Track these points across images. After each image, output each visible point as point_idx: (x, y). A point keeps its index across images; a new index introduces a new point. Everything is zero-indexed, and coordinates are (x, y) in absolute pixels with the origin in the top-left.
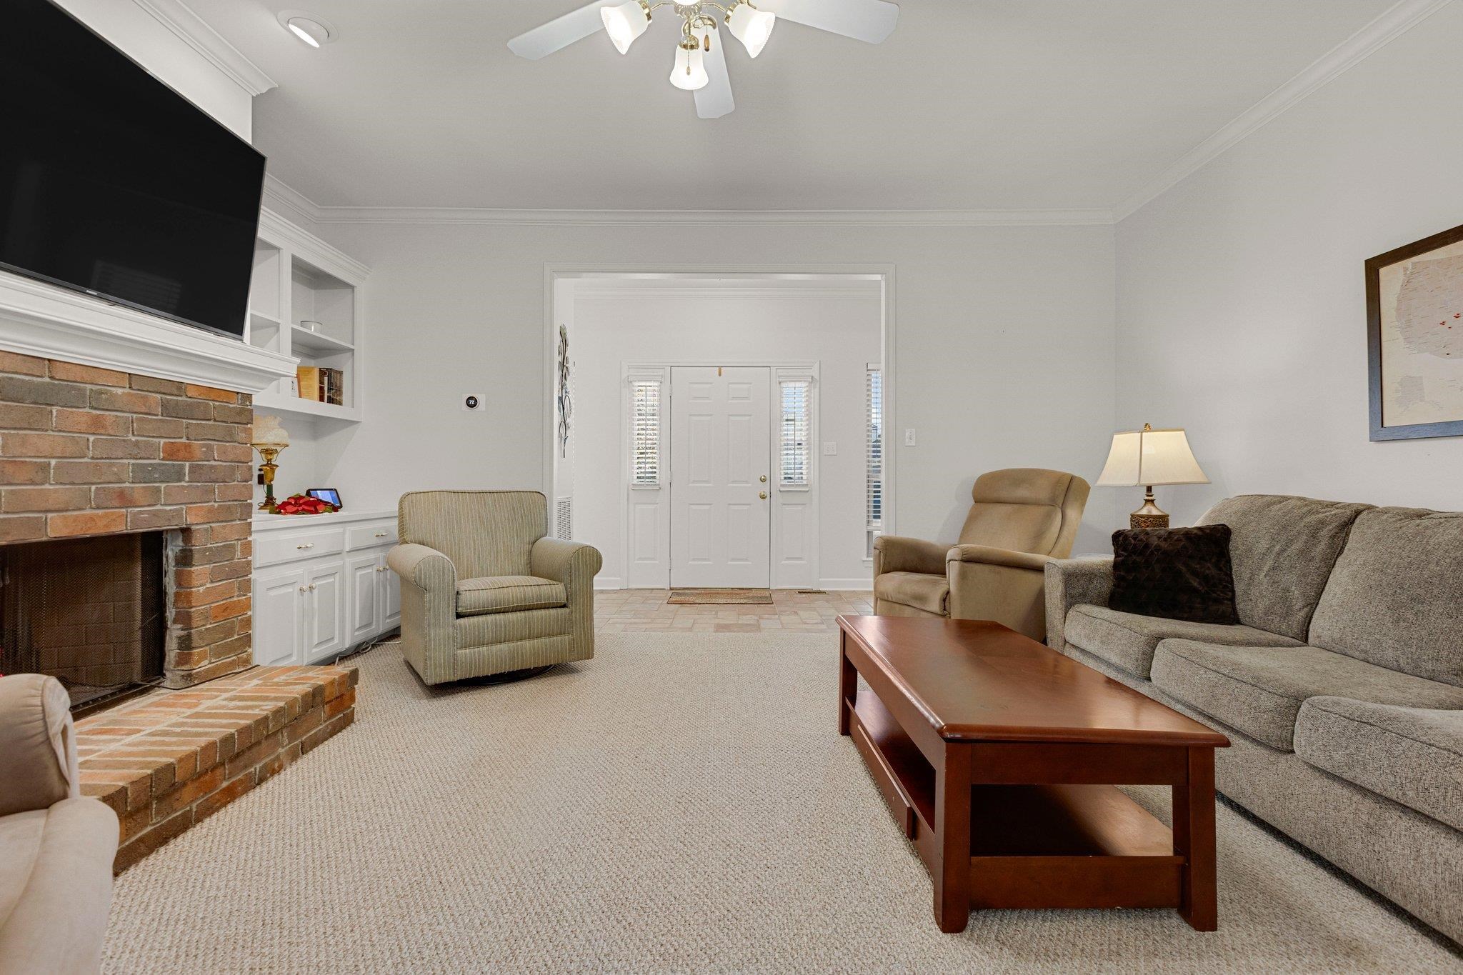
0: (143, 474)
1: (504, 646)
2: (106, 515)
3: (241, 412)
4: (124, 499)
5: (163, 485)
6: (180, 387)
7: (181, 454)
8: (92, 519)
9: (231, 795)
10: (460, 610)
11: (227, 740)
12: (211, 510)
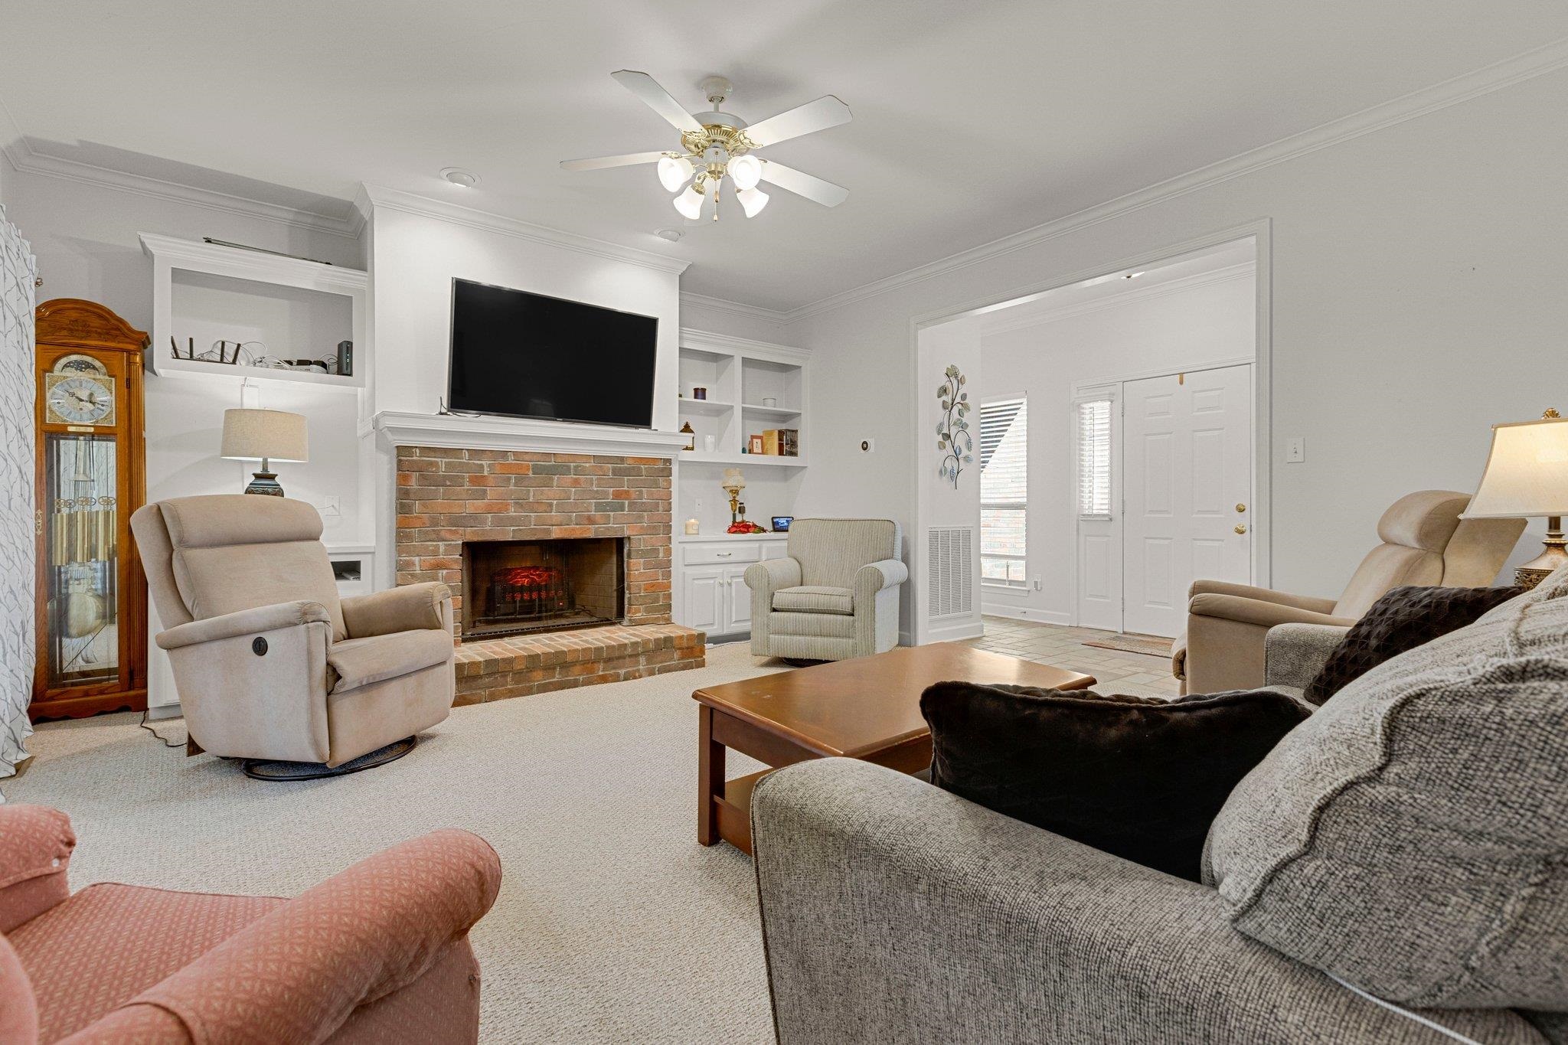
0: (600, 507)
1: (802, 638)
2: (581, 528)
3: (663, 470)
4: (591, 521)
5: (612, 514)
6: (622, 459)
7: (623, 496)
8: (573, 530)
9: (604, 680)
10: (774, 606)
11: (599, 649)
12: (642, 528)
